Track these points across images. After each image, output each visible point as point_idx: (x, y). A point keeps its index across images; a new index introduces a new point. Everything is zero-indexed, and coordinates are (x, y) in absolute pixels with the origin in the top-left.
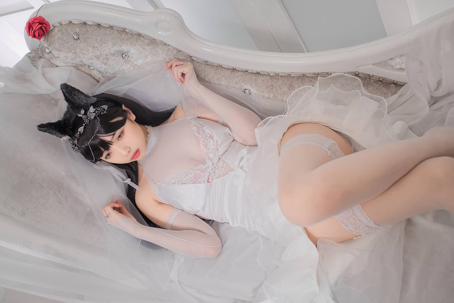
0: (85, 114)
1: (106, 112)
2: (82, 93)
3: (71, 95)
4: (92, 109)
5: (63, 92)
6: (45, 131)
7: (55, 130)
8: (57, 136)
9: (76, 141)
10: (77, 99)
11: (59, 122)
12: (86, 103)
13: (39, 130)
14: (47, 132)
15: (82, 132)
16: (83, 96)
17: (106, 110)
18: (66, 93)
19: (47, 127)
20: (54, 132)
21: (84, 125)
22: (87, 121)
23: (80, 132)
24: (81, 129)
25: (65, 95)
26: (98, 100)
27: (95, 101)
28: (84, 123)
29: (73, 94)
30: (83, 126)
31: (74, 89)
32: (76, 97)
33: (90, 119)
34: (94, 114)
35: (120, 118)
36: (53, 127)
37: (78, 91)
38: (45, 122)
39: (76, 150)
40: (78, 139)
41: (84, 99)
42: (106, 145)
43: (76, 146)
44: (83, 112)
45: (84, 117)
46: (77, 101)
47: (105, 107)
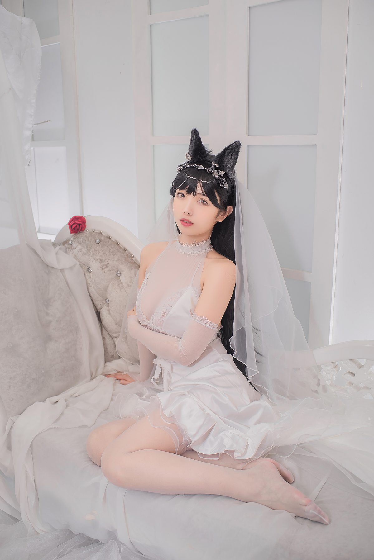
0: (216, 168)
1: (222, 187)
2: (235, 163)
3: (231, 152)
4: (222, 173)
5: (232, 144)
6: (192, 137)
7: (195, 145)
8: (189, 149)
9: (188, 166)
10: (228, 159)
11: (203, 148)
12: (226, 168)
13: (192, 131)
14: (191, 139)
15: (198, 168)
16: (232, 164)
17: (224, 187)
18: (232, 147)
19: (197, 137)
20: (193, 146)
21: (206, 168)
22: (209, 170)
23: (197, 167)
24: (201, 167)
25: (230, 146)
26: (231, 180)
27: (230, 177)
28: (208, 168)
29: (232, 154)
30: (204, 168)
31: (237, 154)
32: (230, 157)
33: (213, 173)
34: (218, 176)
35: (219, 201)
36: (197, 143)
37: (236, 159)
38: (200, 135)
39: (179, 169)
40: (191, 166)
41: (230, 166)
42: (192, 191)
43: (184, 167)
44: (217, 166)
45: (213, 167)
46: (227, 158)
47: (226, 186)
